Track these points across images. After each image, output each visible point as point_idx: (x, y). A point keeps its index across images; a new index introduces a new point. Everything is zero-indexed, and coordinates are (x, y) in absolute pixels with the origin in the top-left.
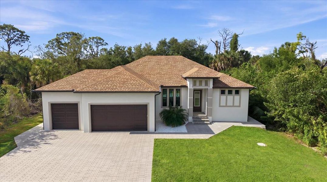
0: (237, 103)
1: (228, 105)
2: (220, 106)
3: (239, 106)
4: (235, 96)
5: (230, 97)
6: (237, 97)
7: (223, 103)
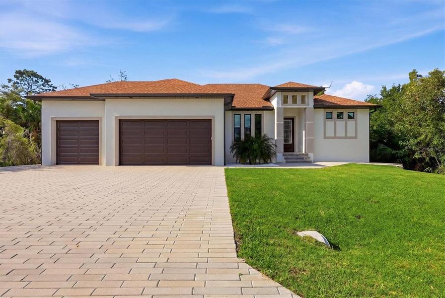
0: (351, 133)
1: (337, 135)
2: (325, 138)
3: (356, 137)
4: (348, 122)
5: (340, 123)
6: (351, 123)
7: (330, 133)
